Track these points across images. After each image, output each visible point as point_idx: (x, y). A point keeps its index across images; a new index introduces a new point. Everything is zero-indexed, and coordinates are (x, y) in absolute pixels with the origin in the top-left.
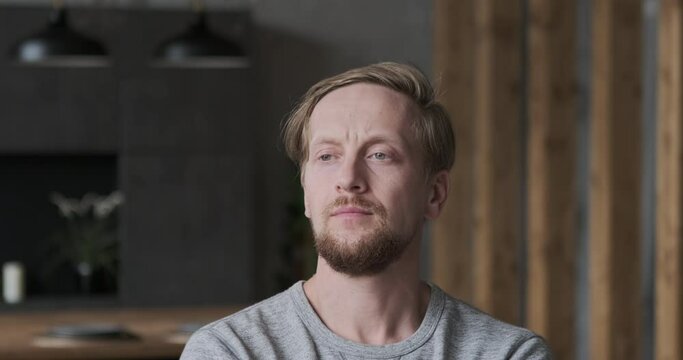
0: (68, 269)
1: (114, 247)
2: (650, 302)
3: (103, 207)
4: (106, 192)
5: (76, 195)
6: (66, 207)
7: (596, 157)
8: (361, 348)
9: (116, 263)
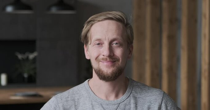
0: (21, 75)
1: (35, 68)
2: (200, 86)
3: (31, 56)
4: (32, 52)
5: (23, 53)
6: (20, 56)
7: (183, 41)
8: (107, 102)
9: (35, 73)
